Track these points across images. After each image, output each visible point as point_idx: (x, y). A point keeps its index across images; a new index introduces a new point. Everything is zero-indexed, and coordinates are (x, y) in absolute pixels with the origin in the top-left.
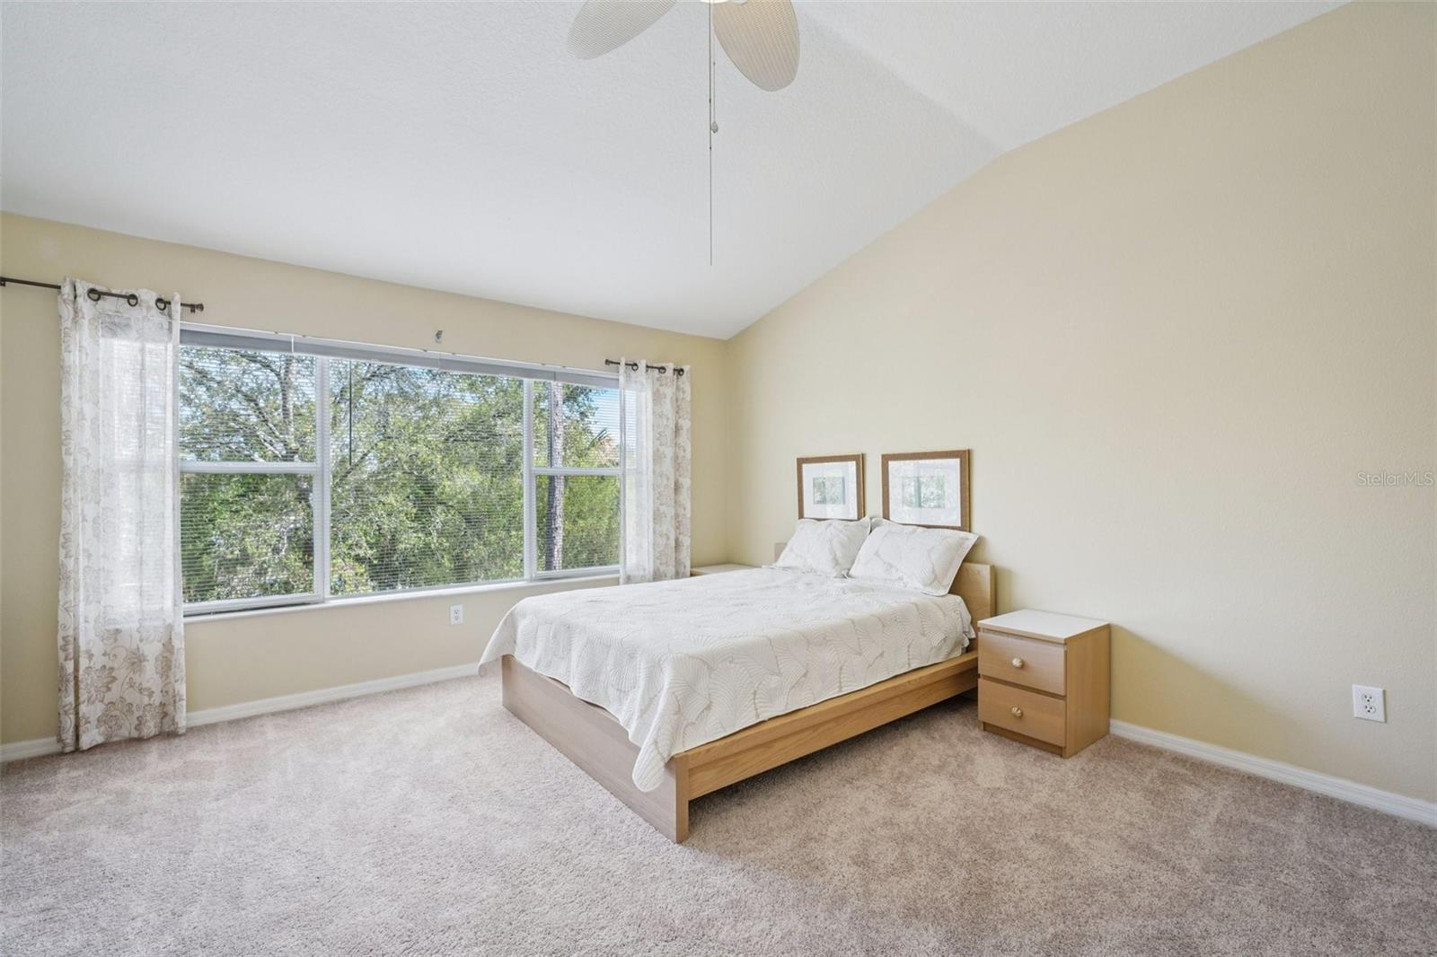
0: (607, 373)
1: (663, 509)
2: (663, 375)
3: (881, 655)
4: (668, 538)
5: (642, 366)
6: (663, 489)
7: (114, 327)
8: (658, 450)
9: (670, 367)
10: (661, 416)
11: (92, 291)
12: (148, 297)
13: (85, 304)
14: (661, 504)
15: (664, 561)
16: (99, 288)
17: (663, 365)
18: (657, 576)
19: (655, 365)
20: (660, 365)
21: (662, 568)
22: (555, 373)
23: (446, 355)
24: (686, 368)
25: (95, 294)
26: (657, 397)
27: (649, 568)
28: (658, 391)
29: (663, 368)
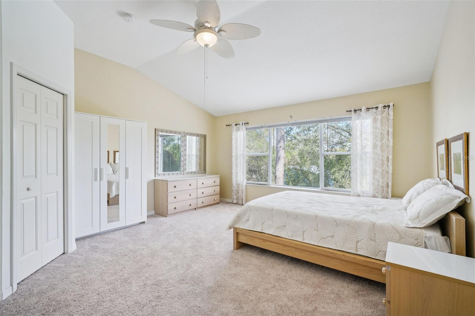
0: (348, 115)
1: (377, 168)
2: (377, 110)
3: (332, 236)
4: (379, 182)
5: (363, 109)
6: (377, 160)
7: (238, 130)
8: (375, 143)
9: (380, 106)
10: (376, 129)
11: (236, 124)
12: (241, 123)
13: (235, 127)
14: (376, 167)
15: (377, 191)
16: (237, 123)
17: (377, 106)
18: (374, 196)
19: (374, 107)
20: (376, 106)
21: (377, 194)
22: (327, 120)
23: (294, 122)
24: (391, 104)
25: (236, 125)
26: (375, 120)
27: (371, 193)
28: (375, 118)
29: (377, 107)
